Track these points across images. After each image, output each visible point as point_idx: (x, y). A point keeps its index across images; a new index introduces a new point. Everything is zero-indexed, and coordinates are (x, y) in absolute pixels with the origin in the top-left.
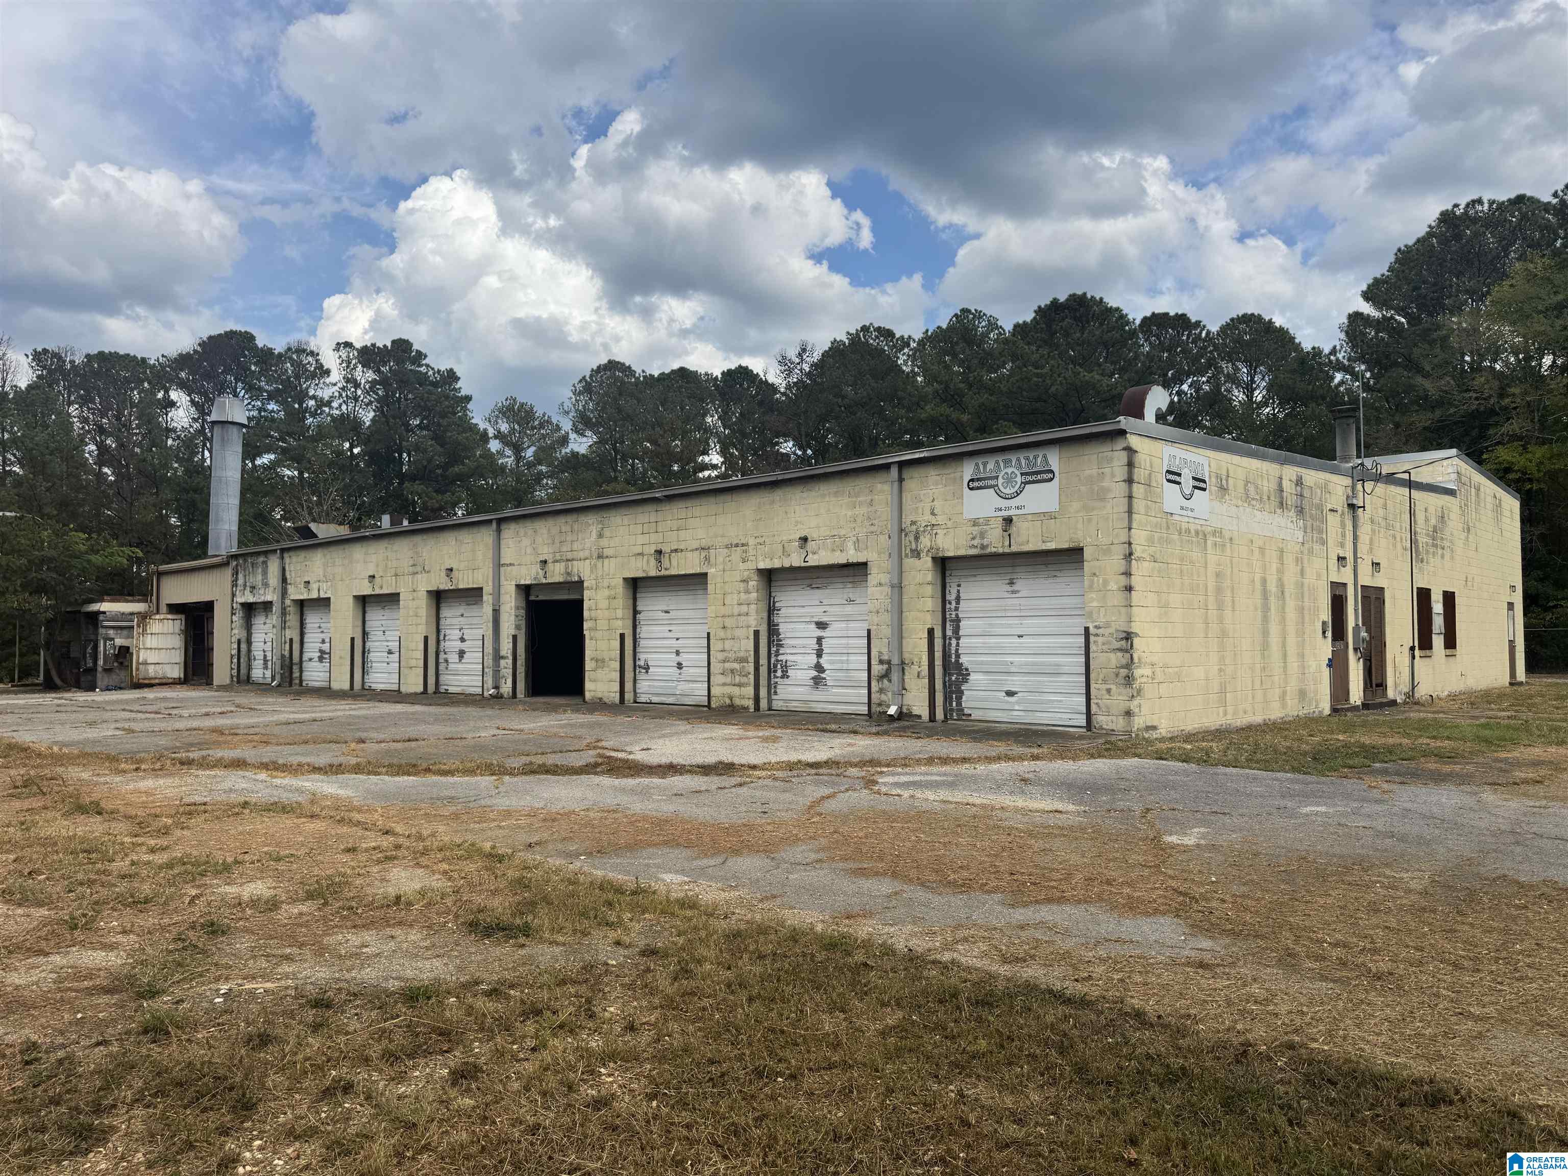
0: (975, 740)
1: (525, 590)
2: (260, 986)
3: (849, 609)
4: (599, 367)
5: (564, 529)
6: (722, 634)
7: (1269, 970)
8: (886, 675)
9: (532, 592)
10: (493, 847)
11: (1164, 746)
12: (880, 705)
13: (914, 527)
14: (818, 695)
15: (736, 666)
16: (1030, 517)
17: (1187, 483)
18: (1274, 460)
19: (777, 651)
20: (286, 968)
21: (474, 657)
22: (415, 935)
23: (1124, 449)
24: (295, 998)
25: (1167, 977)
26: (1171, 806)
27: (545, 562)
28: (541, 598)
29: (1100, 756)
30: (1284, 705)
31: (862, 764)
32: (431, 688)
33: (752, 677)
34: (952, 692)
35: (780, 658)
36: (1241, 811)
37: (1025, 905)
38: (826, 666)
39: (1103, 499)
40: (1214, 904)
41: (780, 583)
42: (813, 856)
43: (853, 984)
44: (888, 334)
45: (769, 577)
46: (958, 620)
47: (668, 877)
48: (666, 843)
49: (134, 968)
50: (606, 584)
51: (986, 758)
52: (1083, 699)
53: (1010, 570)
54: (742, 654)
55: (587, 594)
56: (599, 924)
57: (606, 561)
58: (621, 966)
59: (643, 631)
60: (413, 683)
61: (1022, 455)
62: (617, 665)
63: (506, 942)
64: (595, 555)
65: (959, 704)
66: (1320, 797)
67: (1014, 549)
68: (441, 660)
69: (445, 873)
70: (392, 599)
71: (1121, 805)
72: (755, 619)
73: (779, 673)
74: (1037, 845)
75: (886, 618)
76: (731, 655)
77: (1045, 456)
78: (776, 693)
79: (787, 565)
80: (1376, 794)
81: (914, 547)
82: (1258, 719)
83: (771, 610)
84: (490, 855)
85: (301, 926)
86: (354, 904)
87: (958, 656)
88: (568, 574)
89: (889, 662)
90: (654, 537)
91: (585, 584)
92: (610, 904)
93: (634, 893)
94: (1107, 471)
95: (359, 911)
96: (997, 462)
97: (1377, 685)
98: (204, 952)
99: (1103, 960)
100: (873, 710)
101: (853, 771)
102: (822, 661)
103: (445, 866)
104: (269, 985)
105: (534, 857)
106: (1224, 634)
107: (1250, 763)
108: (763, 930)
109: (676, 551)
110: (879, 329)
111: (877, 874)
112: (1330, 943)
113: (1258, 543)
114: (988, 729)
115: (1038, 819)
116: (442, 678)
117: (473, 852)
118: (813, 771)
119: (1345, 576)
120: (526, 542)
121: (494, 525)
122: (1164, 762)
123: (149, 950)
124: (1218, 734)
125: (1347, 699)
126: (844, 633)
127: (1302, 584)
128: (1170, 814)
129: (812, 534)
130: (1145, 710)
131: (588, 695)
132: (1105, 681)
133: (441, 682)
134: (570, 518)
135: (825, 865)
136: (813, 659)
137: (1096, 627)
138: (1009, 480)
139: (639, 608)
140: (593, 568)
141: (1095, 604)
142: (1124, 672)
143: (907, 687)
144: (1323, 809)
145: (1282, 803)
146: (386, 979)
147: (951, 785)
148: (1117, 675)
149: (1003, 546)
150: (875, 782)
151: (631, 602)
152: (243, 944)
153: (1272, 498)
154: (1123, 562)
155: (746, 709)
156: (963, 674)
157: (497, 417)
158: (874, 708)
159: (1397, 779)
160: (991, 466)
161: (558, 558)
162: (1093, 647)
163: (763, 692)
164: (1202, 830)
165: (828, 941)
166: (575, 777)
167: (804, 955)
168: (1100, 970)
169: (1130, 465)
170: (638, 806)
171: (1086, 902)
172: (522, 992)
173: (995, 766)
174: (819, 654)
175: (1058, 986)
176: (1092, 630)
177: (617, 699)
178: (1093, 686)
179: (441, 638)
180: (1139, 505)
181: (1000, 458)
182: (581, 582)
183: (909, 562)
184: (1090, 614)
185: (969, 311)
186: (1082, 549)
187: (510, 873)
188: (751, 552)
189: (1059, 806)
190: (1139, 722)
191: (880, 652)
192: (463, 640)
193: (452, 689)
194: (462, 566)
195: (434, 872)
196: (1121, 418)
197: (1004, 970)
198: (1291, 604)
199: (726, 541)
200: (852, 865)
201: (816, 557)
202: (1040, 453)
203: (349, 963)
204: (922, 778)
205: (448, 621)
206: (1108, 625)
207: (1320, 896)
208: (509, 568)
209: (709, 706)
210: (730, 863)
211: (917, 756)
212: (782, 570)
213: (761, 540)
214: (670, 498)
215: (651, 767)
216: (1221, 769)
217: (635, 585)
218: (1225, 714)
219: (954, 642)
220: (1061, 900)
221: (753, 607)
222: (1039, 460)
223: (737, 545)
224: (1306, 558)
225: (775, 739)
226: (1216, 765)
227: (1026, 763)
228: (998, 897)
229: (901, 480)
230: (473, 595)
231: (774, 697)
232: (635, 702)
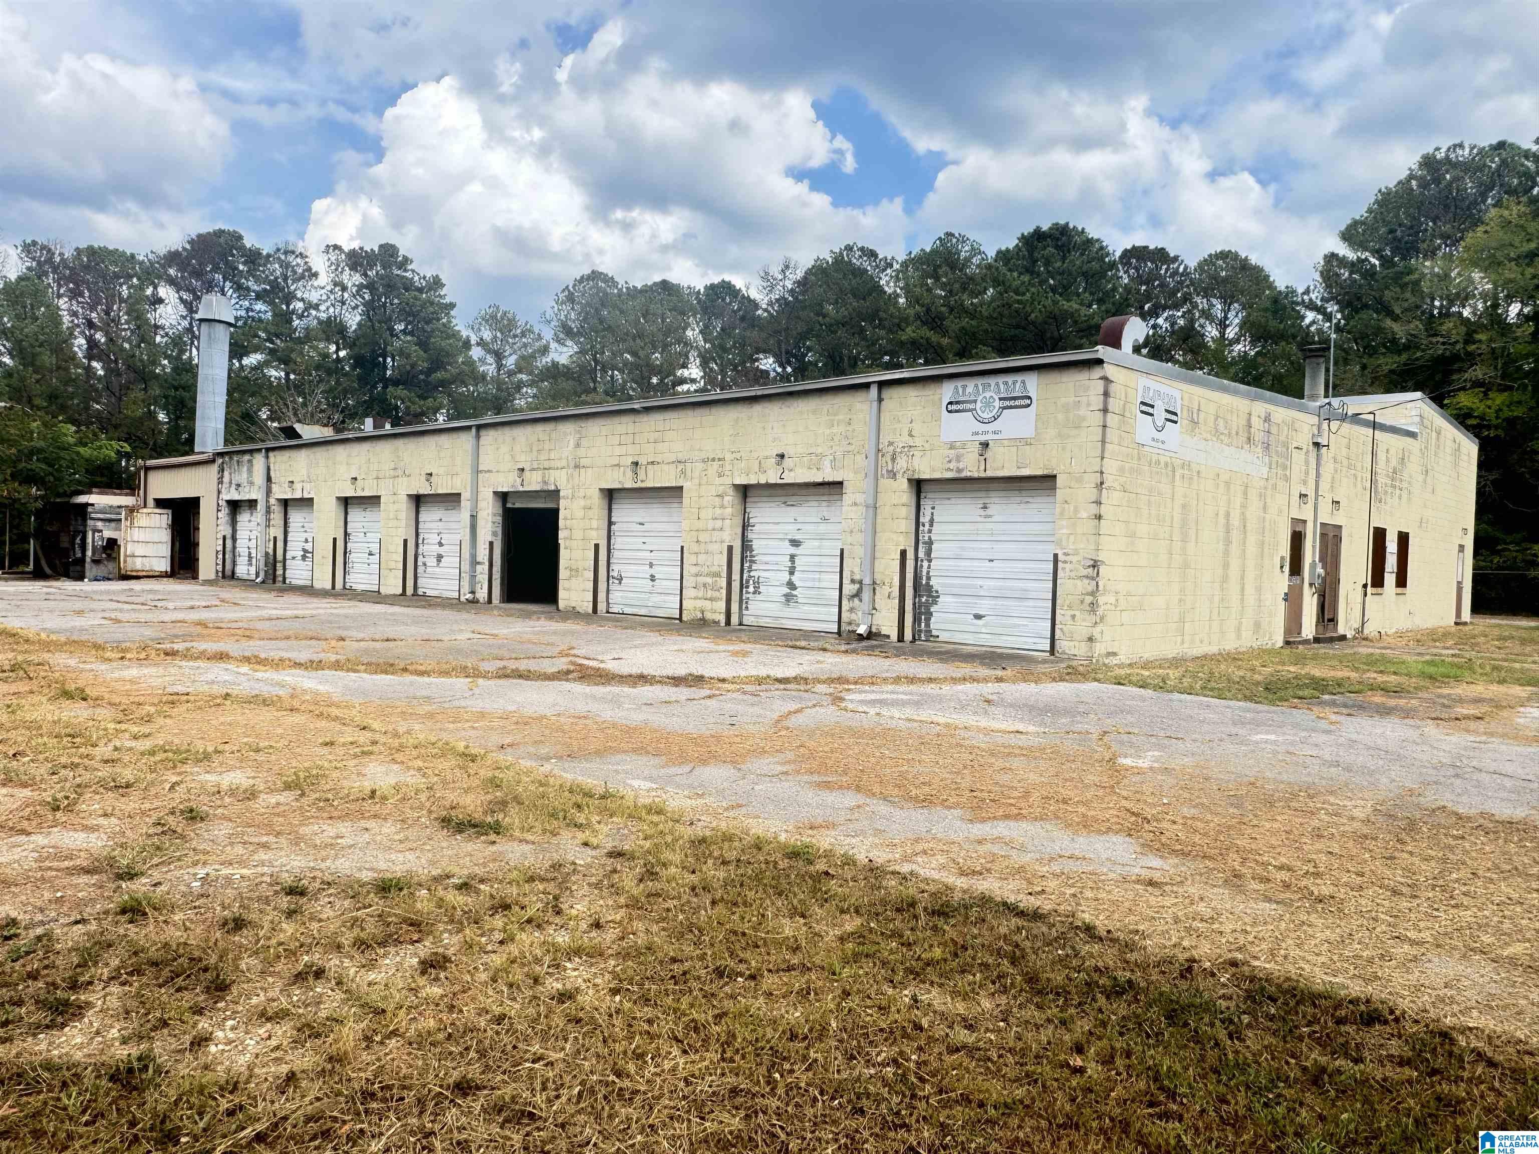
0: (942, 660)
1: (503, 497)
2: (237, 872)
3: (823, 528)
4: (582, 277)
5: (541, 437)
6: (695, 547)
7: (1215, 890)
8: (857, 595)
9: (509, 499)
10: (467, 747)
11: (1122, 672)
12: (850, 624)
13: (891, 448)
14: (790, 612)
15: (709, 580)
16: (1006, 442)
17: (1160, 415)
18: (1247, 396)
19: (750, 567)
20: (262, 855)
21: (450, 561)
22: (389, 828)
23: (1101, 378)
24: (271, 885)
25: (1117, 893)
26: (1127, 730)
27: (523, 470)
28: (518, 505)
29: (1062, 680)
30: (1239, 637)
31: (831, 681)
32: (410, 591)
33: (724, 592)
34: (920, 613)
35: (752, 574)
36: (1194, 736)
37: (983, 820)
38: (797, 584)
39: (1078, 427)
40: (1165, 825)
41: (756, 499)
42: (780, 768)
43: (814, 891)
44: (872, 254)
45: (745, 491)
46: (930, 543)
47: (636, 783)
48: (634, 751)
49: (114, 850)
50: (582, 494)
51: (952, 678)
52: (1048, 624)
53: (983, 494)
54: (715, 569)
55: (562, 504)
56: (568, 825)
57: (583, 470)
58: (589, 866)
59: (618, 542)
60: (393, 586)
61: (1001, 379)
62: (590, 574)
63: (477, 838)
64: (572, 465)
65: (928, 625)
66: (1270, 726)
67: (989, 474)
68: (420, 563)
69: (420, 769)
70: (373, 501)
71: (1078, 727)
72: (731, 535)
73: (751, 589)
74: (999, 763)
75: (859, 537)
76: (705, 570)
77: (1023, 382)
78: (747, 608)
79: (763, 481)
80: (1323, 724)
81: (890, 468)
82: (1213, 649)
83: (745, 526)
84: (464, 755)
85: (278, 815)
86: (330, 796)
87: (929, 578)
88: (545, 483)
89: (861, 582)
90: (631, 449)
91: (562, 494)
92: (579, 807)
93: (603, 797)
94: (1084, 399)
95: (335, 803)
96: (976, 386)
97: (1331, 620)
98: (182, 837)
99: (1056, 876)
100: (843, 629)
101: (821, 688)
102: (794, 578)
103: (420, 763)
104: (245, 872)
105: (507, 757)
106: (1186, 566)
107: (1205, 690)
108: (728, 838)
109: (652, 463)
110: (862, 249)
111: (841, 787)
112: (1275, 866)
113: (1224, 477)
114: (955, 650)
115: (999, 739)
116: (420, 582)
117: (446, 751)
118: (782, 686)
119: (1306, 513)
120: (504, 449)
121: (474, 430)
122: (1122, 687)
123: (129, 833)
124: (1176, 662)
125: (1300, 633)
126: (818, 552)
127: (1264, 520)
128: (1125, 737)
129: (788, 451)
130: (1107, 637)
131: (562, 604)
132: (1070, 607)
133: (419, 585)
134: (549, 427)
135: (790, 777)
136: (786, 577)
137: (1066, 554)
138: (988, 404)
139: (613, 519)
140: (570, 477)
141: (1065, 531)
142: (1089, 599)
143: (877, 606)
144: (1273, 737)
145: (1234, 730)
146: (360, 870)
147: (917, 704)
148: (1082, 602)
149: (978, 470)
150: (842, 699)
151: (606, 512)
152: (222, 830)
153: (1240, 433)
154: (1095, 490)
155: (717, 623)
156: (934, 598)
157: (480, 324)
158: (844, 627)
159: (1345, 711)
160: (970, 389)
161: (535, 466)
162: (1060, 574)
163: (735, 607)
164: (1156, 753)
165: (790, 850)
166: (547, 683)
167: (767, 863)
168: (1052, 884)
169: (1106, 394)
170: (608, 714)
171: (1042, 819)
172: (492, 887)
173: (960, 687)
174: (792, 573)
175: (1012, 899)
176: (1061, 557)
177: (590, 610)
178: (1058, 612)
179: (420, 541)
180: (1111, 435)
181: (980, 381)
182: (557, 491)
183: (885, 483)
184: (1059, 543)
185: (953, 235)
186: (1055, 477)
187: (482, 772)
188: (728, 467)
189: (1021, 727)
190: (1100, 649)
191: (852, 572)
192: (441, 544)
193: (429, 593)
194: (442, 471)
195: (408, 768)
196: (1099, 347)
197: (961, 883)
198: (1252, 539)
199: (704, 455)
200: (816, 778)
201: (792, 474)
202: (1019, 378)
203: (324, 853)
204: (888, 696)
205: (428, 525)
206: (1076, 553)
207: (1267, 820)
208: (487, 475)
209: (680, 619)
210: (697, 772)
211: (884, 675)
212: (758, 486)
213: (738, 456)
214: (647, 410)
215: (622, 677)
216: (1176, 696)
217: (611, 495)
218: (1183, 642)
219: (925, 564)
220: (1019, 817)
221: (728, 522)
222: (1018, 385)
223: (713, 460)
224: (1269, 493)
225: (745, 654)
226: (1172, 692)
227: (990, 684)
228: (957, 812)
229: (880, 400)
230: (452, 499)
231: (745, 612)
232: (608, 612)
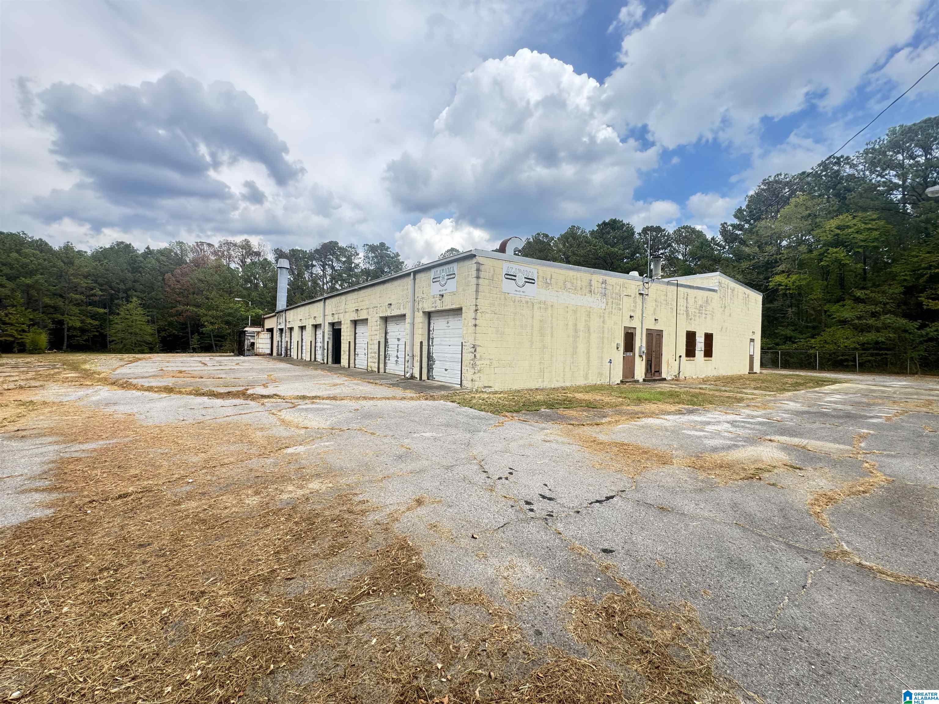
1: (332, 325)
5: (338, 301)
6: (371, 342)
9: (335, 325)
13: (418, 299)
14: (397, 366)
15: (374, 355)
16: (449, 294)
17: (521, 280)
18: (585, 272)
19: (388, 349)
23: (476, 263)
27: (334, 314)
28: (335, 328)
33: (377, 359)
34: (429, 368)
35: (388, 352)
38: (399, 356)
39: (469, 286)
41: (386, 322)
45: (384, 320)
46: (433, 339)
52: (460, 373)
53: (447, 317)
55: (342, 326)
57: (347, 313)
59: (357, 341)
60: (308, 358)
61: (447, 267)
62: (347, 353)
64: (344, 311)
65: (432, 373)
67: (444, 308)
68: (316, 350)
72: (380, 337)
73: (388, 358)
75: (409, 337)
76: (373, 351)
78: (386, 366)
81: (418, 307)
83: (386, 333)
87: (432, 354)
88: (339, 319)
89: (409, 355)
90: (357, 304)
91: (342, 323)
94: (470, 273)
97: (656, 372)
102: (398, 354)
106: (544, 347)
109: (361, 310)
113: (572, 308)
119: (635, 323)
120: (330, 306)
121: (324, 300)
125: (633, 377)
127: (603, 327)
129: (392, 303)
130: (483, 379)
131: (341, 363)
132: (467, 366)
137: (465, 342)
138: (443, 278)
139: (357, 332)
140: (344, 316)
141: (465, 332)
142: (472, 362)
143: (414, 365)
147: (319, 411)
148: (470, 363)
149: (441, 307)
151: (354, 329)
153: (584, 288)
154: (474, 313)
155: (375, 372)
156: (433, 361)
160: (440, 272)
161: (337, 312)
162: (464, 351)
169: (478, 270)
174: (397, 352)
176: (464, 344)
177: (347, 366)
178: (463, 368)
180: (483, 288)
181: (441, 269)
184: (463, 337)
186: (462, 308)
188: (379, 310)
190: (479, 384)
191: (408, 351)
194: (318, 316)
201: (394, 311)
202: (451, 266)
206: (468, 341)
208: (327, 316)
209: (368, 370)
212: (387, 317)
213: (380, 305)
217: (355, 323)
219: (432, 348)
221: (379, 332)
222: (452, 269)
223: (375, 307)
224: (606, 315)
229: (414, 279)
230: (320, 326)
231: (386, 368)
232: (355, 367)
